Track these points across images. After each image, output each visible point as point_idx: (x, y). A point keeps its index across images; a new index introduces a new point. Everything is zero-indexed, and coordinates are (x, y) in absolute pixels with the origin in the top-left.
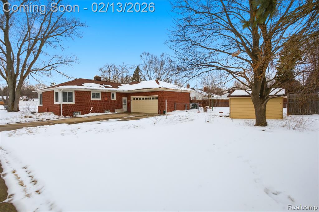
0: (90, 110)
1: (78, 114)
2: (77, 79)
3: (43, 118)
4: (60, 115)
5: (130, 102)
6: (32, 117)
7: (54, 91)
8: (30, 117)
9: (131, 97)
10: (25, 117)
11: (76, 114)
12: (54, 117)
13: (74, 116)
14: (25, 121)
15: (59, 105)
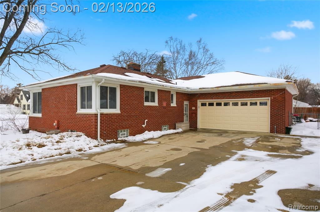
0: (144, 126)
1: (124, 134)
2: (104, 65)
3: (69, 146)
4: (96, 138)
5: (196, 110)
6: (44, 146)
7: (76, 84)
8: (41, 146)
9: (198, 100)
10: (28, 145)
11: (122, 135)
12: (88, 142)
13: (119, 139)
14: (31, 157)
15: (95, 114)
